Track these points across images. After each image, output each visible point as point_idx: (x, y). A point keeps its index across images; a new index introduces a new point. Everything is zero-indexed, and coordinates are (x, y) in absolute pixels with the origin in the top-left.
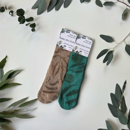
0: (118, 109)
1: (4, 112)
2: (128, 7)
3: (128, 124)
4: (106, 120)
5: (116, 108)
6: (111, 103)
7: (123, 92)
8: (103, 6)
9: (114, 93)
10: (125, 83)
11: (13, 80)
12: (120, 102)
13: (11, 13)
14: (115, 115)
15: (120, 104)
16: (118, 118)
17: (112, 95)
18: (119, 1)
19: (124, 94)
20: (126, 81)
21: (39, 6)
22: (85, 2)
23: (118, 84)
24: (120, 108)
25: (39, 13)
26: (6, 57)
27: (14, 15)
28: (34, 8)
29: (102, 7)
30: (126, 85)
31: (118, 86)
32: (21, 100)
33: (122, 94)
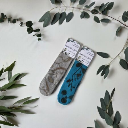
0: (105, 112)
1: (11, 107)
2: (122, 25)
3: (113, 125)
4: (95, 120)
5: (104, 111)
6: (100, 106)
7: (111, 98)
8: (100, 22)
9: (103, 98)
10: (114, 90)
11: (19, 81)
12: (108, 106)
13: (21, 24)
14: (103, 117)
15: (108, 108)
16: (105, 120)
17: (101, 99)
18: (114, 19)
19: (112, 100)
20: (114, 89)
21: (45, 20)
22: (85, 18)
23: (108, 90)
24: (107, 111)
25: (45, 26)
26: (15, 62)
27: (23, 25)
28: (40, 21)
29: (99, 24)
30: (114, 92)
31: (107, 92)
32: (25, 99)
33: (110, 99)
